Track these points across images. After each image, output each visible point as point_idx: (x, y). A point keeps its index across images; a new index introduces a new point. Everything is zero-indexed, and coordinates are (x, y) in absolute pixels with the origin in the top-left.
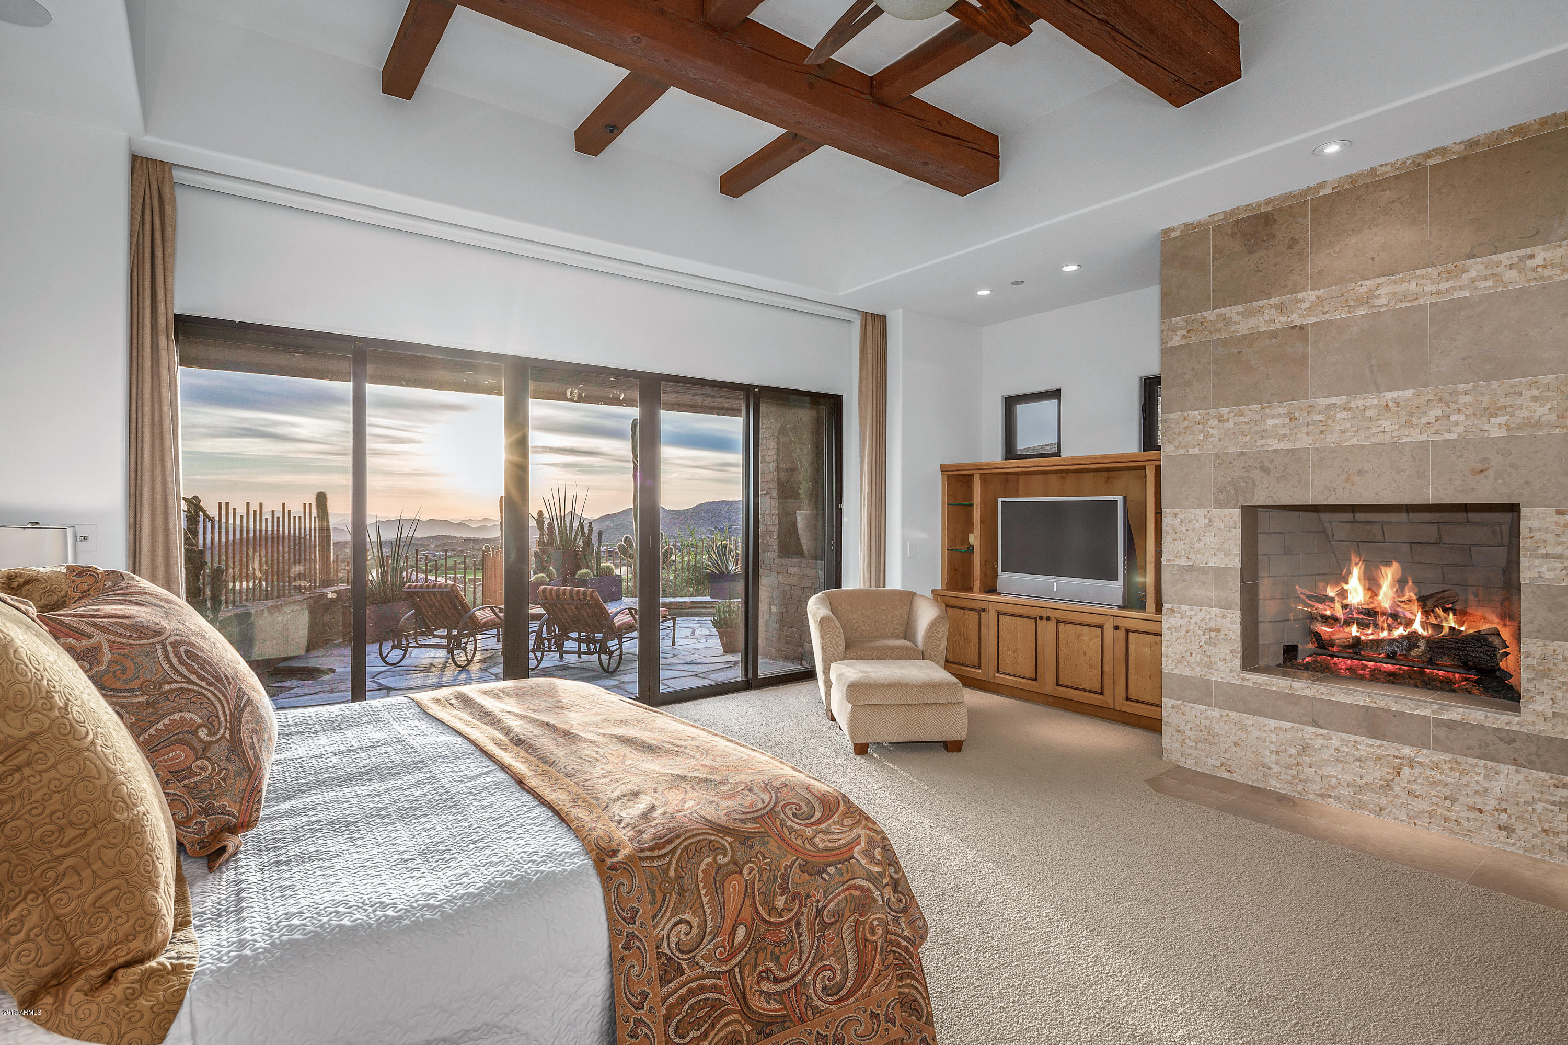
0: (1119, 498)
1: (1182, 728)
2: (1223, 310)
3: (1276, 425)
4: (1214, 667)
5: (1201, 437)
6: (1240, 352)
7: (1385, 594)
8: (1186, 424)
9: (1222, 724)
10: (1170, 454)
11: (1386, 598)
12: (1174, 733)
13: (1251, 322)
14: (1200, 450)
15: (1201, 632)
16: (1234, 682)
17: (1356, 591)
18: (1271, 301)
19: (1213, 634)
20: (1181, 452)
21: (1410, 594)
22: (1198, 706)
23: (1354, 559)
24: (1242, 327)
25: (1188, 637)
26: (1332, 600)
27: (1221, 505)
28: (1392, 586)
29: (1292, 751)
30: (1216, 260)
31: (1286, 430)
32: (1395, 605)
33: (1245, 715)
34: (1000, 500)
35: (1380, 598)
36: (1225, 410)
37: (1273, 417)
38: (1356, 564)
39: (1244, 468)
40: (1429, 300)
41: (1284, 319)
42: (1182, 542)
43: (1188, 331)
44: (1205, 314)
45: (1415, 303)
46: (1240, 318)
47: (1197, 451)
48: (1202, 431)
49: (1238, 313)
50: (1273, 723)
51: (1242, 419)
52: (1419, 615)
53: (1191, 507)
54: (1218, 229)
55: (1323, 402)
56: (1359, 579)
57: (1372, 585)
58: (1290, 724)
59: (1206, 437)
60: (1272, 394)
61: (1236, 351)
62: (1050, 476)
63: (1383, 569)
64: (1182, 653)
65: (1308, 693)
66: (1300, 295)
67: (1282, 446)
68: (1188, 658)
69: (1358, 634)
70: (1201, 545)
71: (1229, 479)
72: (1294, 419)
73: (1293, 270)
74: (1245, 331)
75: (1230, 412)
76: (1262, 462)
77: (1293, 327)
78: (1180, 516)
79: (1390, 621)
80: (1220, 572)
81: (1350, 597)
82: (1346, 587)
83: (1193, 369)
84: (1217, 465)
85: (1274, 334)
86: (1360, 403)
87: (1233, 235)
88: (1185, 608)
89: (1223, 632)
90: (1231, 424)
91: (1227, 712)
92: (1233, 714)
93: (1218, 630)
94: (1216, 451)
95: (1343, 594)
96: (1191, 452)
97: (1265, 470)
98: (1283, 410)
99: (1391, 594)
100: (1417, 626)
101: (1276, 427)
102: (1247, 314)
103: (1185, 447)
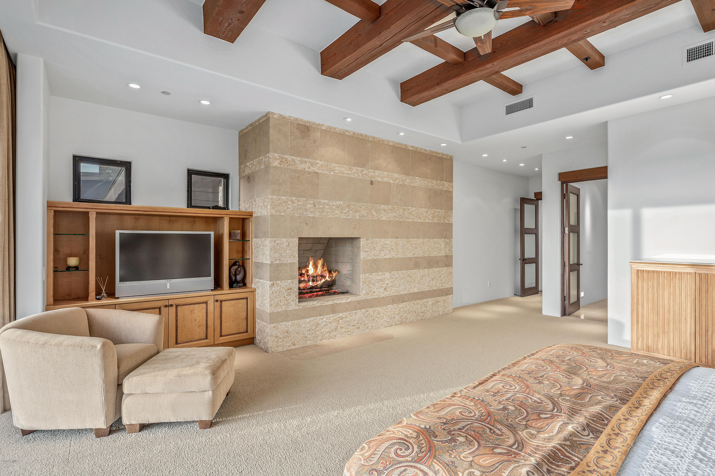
0: (212, 233)
1: (278, 335)
2: (294, 158)
3: (310, 207)
4: (290, 304)
5: (286, 208)
6: (299, 176)
7: (319, 269)
8: (280, 201)
9: (292, 327)
10: (273, 214)
11: (319, 271)
12: (274, 339)
13: (303, 166)
14: (285, 214)
15: (285, 291)
16: (296, 308)
17: (311, 270)
18: (309, 160)
19: (289, 291)
20: (278, 214)
21: (326, 268)
22: (283, 323)
23: (311, 259)
24: (300, 167)
25: (280, 294)
26: (304, 274)
27: (291, 237)
28: (321, 266)
29: (314, 328)
30: (292, 136)
31: (312, 210)
32: (322, 272)
33: (300, 320)
34: (118, 232)
35: (318, 271)
36: (294, 198)
37: (309, 204)
38: (311, 260)
39: (300, 222)
40: (346, 175)
41: (312, 168)
42: (278, 253)
43: (281, 162)
44: (287, 156)
45: (343, 175)
46: (299, 163)
47: (283, 214)
48: (286, 206)
49: (299, 161)
50: (308, 320)
51: (299, 203)
52: (328, 274)
53: (281, 238)
54: (292, 123)
55: (323, 201)
56: (312, 265)
57: (316, 267)
58: (313, 318)
59: (287, 208)
60: (309, 195)
61: (298, 175)
62: (126, 217)
63: (319, 261)
64: (277, 302)
65: (318, 305)
66: (317, 161)
67: (311, 215)
68: (280, 303)
69: (312, 284)
70: (285, 254)
71: (295, 227)
72: (315, 206)
73: (315, 151)
74: (300, 169)
75: (296, 199)
76: (306, 221)
77: (315, 172)
78: (277, 242)
79: (321, 278)
80: (291, 264)
81: (309, 272)
82: (308, 269)
83: (282, 178)
84: (291, 221)
85: (309, 173)
86: (332, 203)
87: (297, 129)
88: (279, 282)
89: (292, 289)
90: (296, 205)
91: (293, 321)
92: (296, 321)
93: (291, 289)
94: (291, 215)
95: (307, 271)
96: (282, 214)
97: (307, 224)
98: (312, 202)
99: (321, 269)
100: (327, 278)
101: (310, 208)
102: (302, 162)
103: (280, 211)
